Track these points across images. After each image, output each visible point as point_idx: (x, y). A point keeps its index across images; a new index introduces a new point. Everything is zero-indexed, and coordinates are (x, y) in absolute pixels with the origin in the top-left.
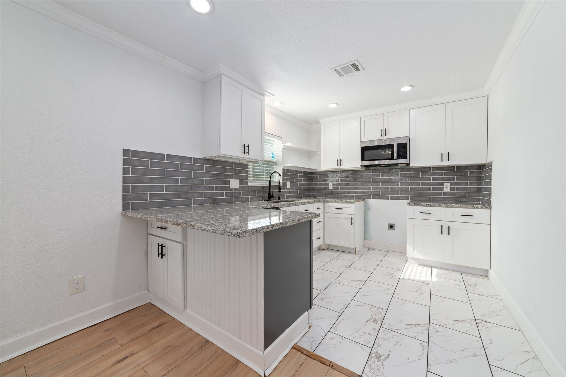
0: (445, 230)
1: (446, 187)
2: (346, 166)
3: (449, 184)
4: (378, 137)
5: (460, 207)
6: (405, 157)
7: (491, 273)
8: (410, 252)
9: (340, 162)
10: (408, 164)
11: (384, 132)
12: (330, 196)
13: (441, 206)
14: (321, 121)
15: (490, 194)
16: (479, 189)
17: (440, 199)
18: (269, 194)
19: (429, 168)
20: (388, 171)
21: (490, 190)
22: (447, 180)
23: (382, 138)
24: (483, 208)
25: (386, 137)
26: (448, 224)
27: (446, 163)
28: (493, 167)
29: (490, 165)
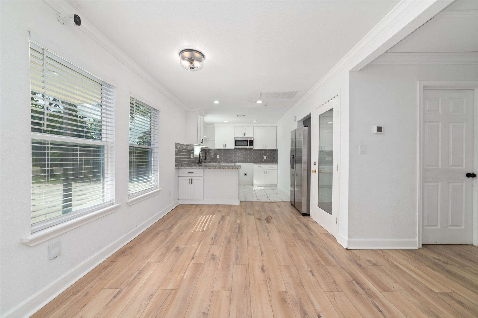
0: (266, 173)
1: (265, 157)
2: (227, 148)
3: (265, 156)
4: (241, 136)
5: (270, 164)
6: (252, 145)
7: (278, 185)
8: (255, 182)
9: (225, 146)
10: (253, 148)
11: (244, 134)
12: (218, 162)
13: (265, 164)
14: (215, 125)
15: (277, 160)
16: (274, 158)
17: (262, 162)
18: (199, 161)
19: (259, 150)
20: (244, 151)
21: (277, 158)
22: (265, 155)
23: (243, 137)
24: (276, 164)
25: (245, 137)
26: (266, 170)
27: (265, 149)
28: (278, 151)
29: (277, 150)
